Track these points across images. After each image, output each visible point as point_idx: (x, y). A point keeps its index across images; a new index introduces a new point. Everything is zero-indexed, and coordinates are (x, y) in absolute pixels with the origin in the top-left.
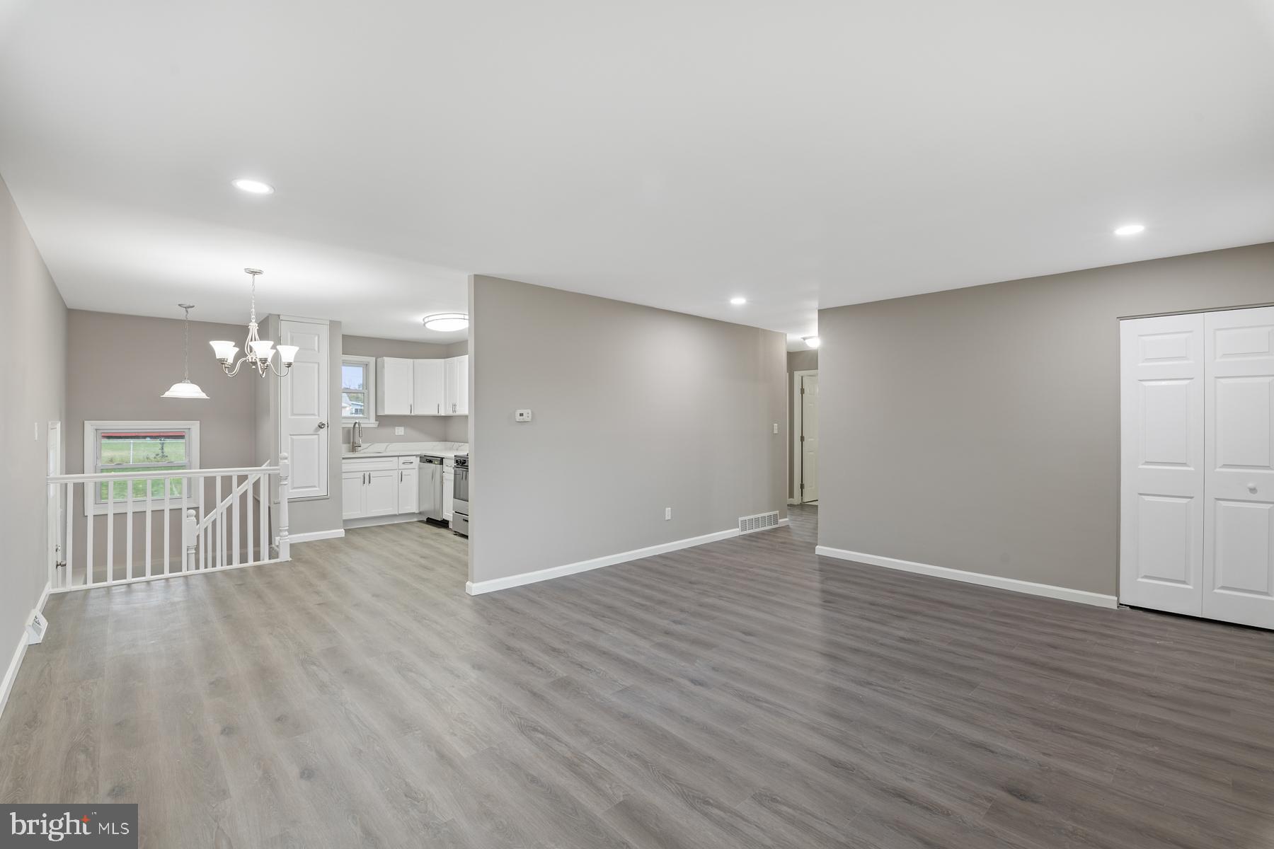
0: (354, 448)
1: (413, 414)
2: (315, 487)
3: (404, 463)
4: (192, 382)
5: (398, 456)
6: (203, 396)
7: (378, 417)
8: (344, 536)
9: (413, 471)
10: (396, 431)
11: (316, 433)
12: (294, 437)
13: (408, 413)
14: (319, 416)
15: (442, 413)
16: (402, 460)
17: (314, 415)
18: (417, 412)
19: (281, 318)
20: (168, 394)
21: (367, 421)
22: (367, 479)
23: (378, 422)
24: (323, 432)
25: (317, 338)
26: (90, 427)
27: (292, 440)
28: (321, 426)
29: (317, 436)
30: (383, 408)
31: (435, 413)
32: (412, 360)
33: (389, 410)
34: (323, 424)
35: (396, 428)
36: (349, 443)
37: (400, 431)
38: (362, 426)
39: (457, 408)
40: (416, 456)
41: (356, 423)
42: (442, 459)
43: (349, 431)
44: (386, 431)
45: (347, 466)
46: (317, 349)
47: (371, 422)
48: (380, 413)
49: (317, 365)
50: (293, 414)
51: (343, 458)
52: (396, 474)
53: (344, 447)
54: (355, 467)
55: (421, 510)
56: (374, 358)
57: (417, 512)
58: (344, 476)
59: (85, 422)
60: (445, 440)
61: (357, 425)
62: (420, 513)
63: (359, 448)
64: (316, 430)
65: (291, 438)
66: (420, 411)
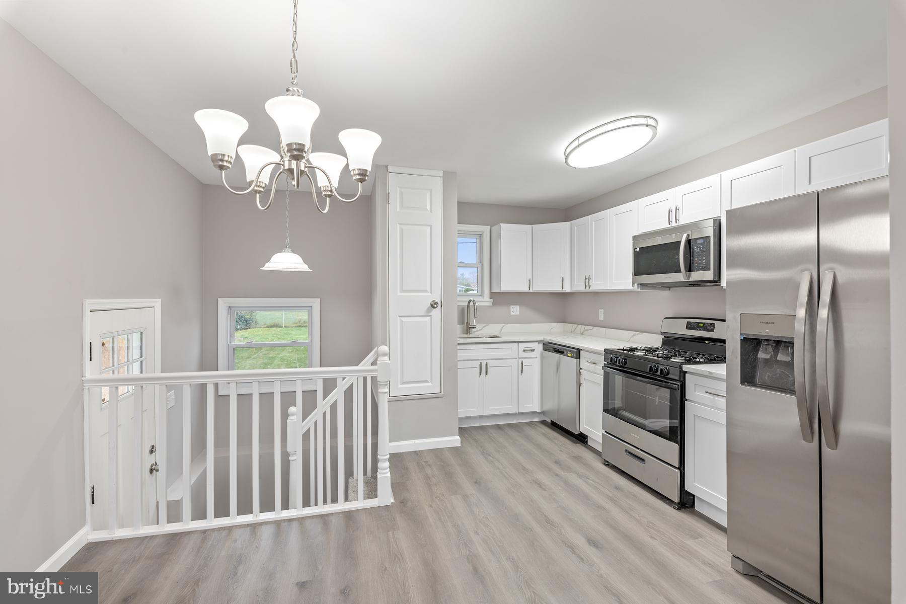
0: (468, 329)
1: (531, 291)
2: (426, 381)
3: (524, 350)
4: (293, 252)
5: (518, 342)
6: (305, 268)
7: (493, 295)
8: (459, 445)
9: (535, 361)
10: (512, 310)
11: (427, 314)
12: (404, 319)
13: (526, 289)
14: (431, 293)
15: (567, 289)
16: (523, 346)
17: (426, 291)
18: (536, 288)
19: (390, 169)
20: (268, 266)
21: (480, 299)
22: (483, 370)
23: (492, 300)
24: (436, 312)
25: (428, 195)
26: (223, 304)
27: (402, 322)
28: (433, 305)
29: (429, 318)
30: (499, 284)
31: (557, 288)
32: (530, 226)
33: (506, 286)
34: (436, 303)
35: (512, 307)
36: (463, 323)
37: (515, 310)
38: (477, 304)
39: (592, 282)
40: (539, 342)
41: (470, 301)
42: (579, 350)
43: (463, 310)
44: (500, 311)
45: (464, 353)
46: (428, 208)
47: (485, 301)
48: (494, 290)
49: (429, 228)
50: (403, 291)
51: (459, 344)
52: (515, 364)
53: (459, 328)
54: (472, 354)
55: (545, 409)
56: (488, 227)
57: (540, 411)
58: (460, 364)
59: (219, 299)
60: (563, 321)
61: (471, 304)
62: (543, 413)
63: (473, 330)
64: (428, 311)
65: (401, 320)
66: (541, 286)
